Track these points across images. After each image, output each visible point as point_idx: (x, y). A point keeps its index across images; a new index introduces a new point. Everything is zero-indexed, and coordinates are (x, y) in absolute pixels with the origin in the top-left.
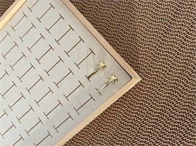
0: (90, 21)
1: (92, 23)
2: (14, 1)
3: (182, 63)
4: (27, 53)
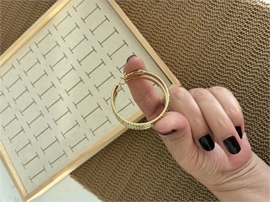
0: (136, 25)
1: (137, 27)
2: (56, 1)
4: (68, 53)
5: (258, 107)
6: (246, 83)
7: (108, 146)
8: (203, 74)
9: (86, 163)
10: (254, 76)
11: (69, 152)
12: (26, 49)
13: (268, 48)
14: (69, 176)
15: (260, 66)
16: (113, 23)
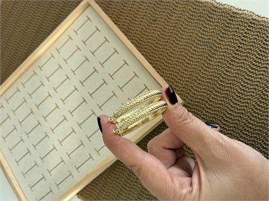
4: (71, 75)
5: (262, 119)
6: (247, 96)
7: (113, 164)
8: (204, 89)
9: (92, 182)
10: (255, 89)
11: (74, 172)
12: (30, 73)
13: (267, 60)
14: (76, 197)
15: (261, 78)
16: (113, 44)
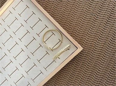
3: (105, 38)
4: (13, 35)
